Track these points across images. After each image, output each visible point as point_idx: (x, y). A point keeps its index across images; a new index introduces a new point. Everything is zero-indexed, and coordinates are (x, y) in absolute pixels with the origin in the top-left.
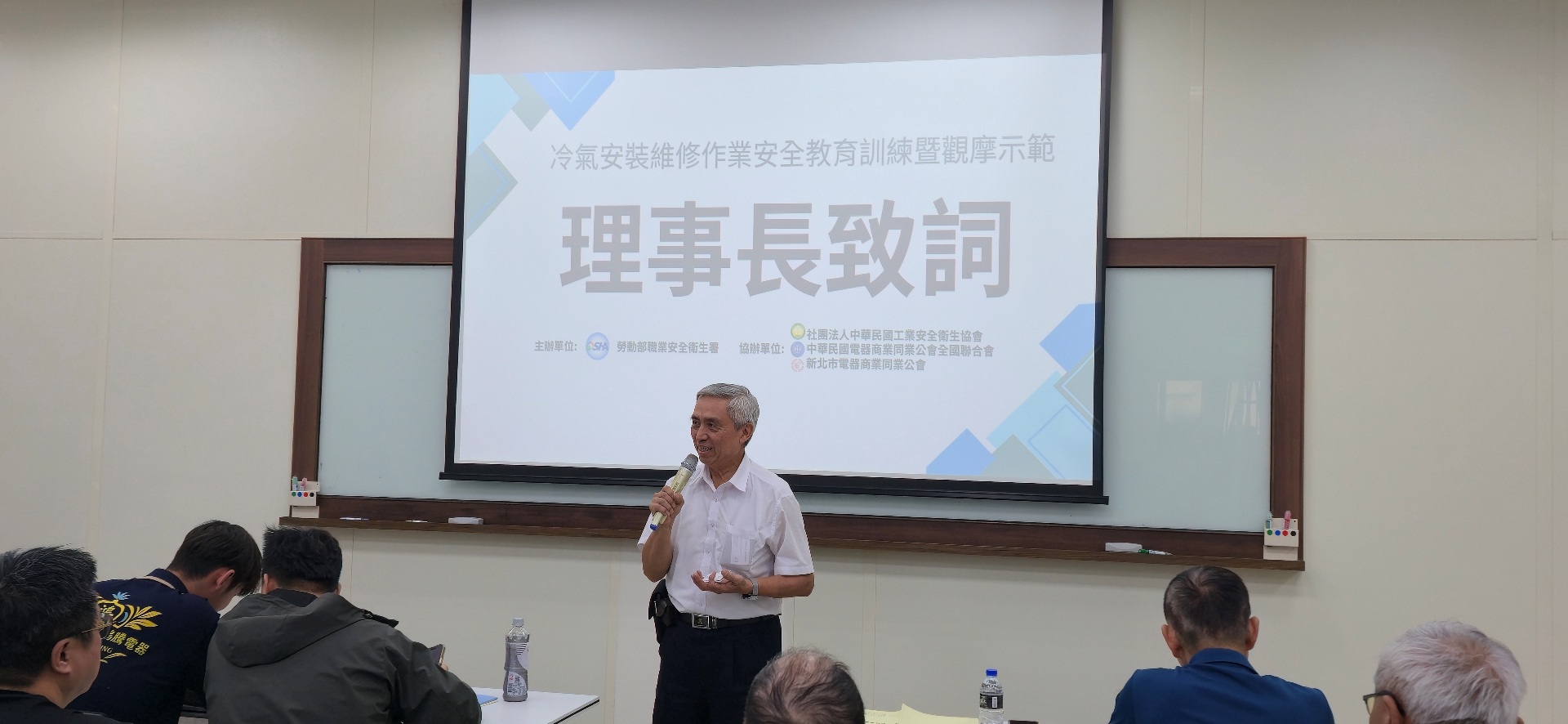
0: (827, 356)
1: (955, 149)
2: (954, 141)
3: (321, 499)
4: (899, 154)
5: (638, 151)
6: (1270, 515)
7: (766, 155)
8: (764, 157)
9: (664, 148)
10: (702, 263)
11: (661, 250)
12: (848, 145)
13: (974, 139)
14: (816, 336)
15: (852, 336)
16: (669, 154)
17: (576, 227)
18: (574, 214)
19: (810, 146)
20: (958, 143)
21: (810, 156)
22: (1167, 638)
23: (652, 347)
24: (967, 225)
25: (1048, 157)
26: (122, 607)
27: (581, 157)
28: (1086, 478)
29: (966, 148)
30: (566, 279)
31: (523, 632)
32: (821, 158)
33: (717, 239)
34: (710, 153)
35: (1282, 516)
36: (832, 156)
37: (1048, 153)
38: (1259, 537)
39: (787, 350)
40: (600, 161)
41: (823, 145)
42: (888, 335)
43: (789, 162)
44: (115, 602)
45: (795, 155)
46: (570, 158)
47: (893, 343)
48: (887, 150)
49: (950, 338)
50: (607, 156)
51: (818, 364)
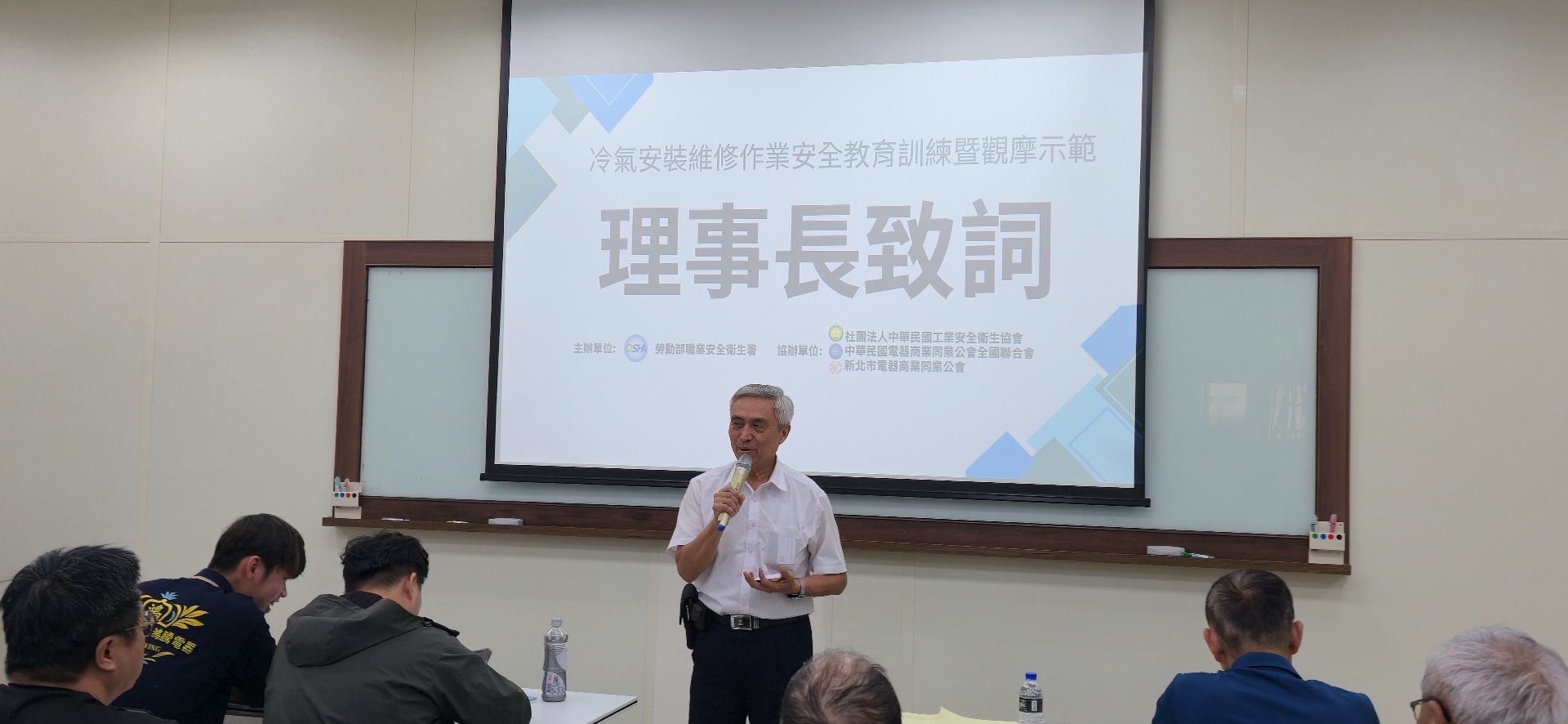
0: (865, 358)
1: (995, 149)
2: (993, 141)
3: (364, 500)
4: (938, 155)
5: (676, 153)
6: (1316, 518)
7: (804, 157)
8: (802, 158)
9: (702, 151)
10: (740, 266)
11: (699, 252)
12: (885, 146)
13: (1014, 139)
14: (855, 338)
15: (890, 338)
16: (706, 156)
17: (615, 230)
18: (613, 217)
19: (848, 147)
20: (998, 143)
21: (849, 158)
22: (1209, 642)
23: (690, 349)
24: (1007, 227)
25: (1089, 157)
26: (170, 607)
27: (620, 159)
28: (1127, 481)
29: (1006, 148)
30: (605, 281)
31: (561, 632)
32: (860, 160)
33: (756, 241)
34: (748, 155)
35: (1327, 519)
36: (870, 157)
37: (1089, 153)
38: (1303, 541)
39: (826, 352)
40: (638, 163)
41: (861, 146)
42: (927, 336)
43: (827, 164)
44: (164, 601)
45: (833, 156)
46: (608, 161)
47: (932, 345)
48: (925, 151)
49: (989, 340)
50: (645, 159)
51: (856, 366)
